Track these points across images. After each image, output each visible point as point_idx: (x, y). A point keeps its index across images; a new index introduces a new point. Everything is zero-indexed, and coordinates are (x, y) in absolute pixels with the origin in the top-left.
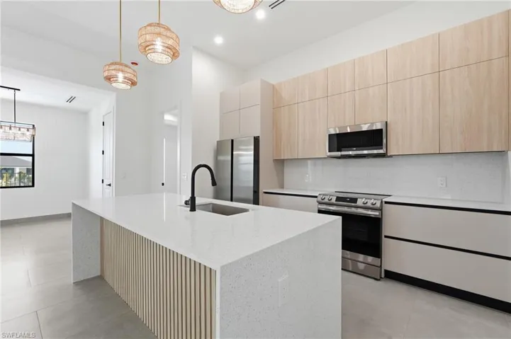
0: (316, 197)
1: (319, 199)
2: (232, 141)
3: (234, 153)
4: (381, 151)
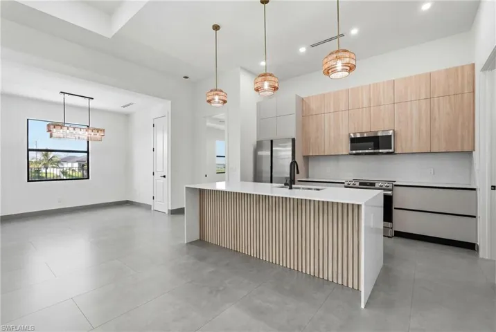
0: (344, 183)
1: (346, 184)
2: (272, 141)
3: (274, 149)
4: (391, 151)
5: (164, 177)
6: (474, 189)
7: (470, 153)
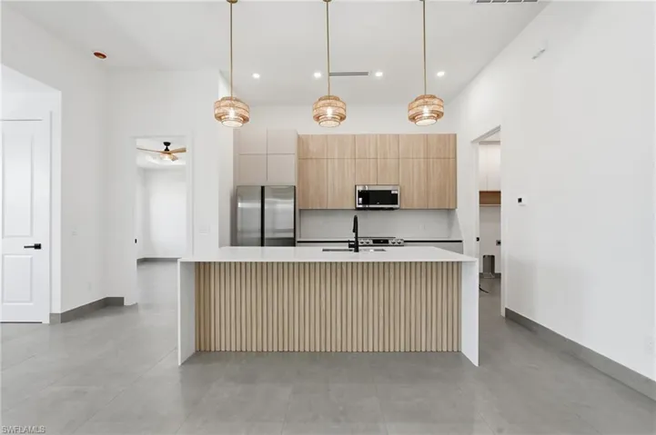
2: (263, 188)
3: (266, 199)
4: (397, 206)
5: (38, 247)
6: (461, 241)
7: (453, 210)
